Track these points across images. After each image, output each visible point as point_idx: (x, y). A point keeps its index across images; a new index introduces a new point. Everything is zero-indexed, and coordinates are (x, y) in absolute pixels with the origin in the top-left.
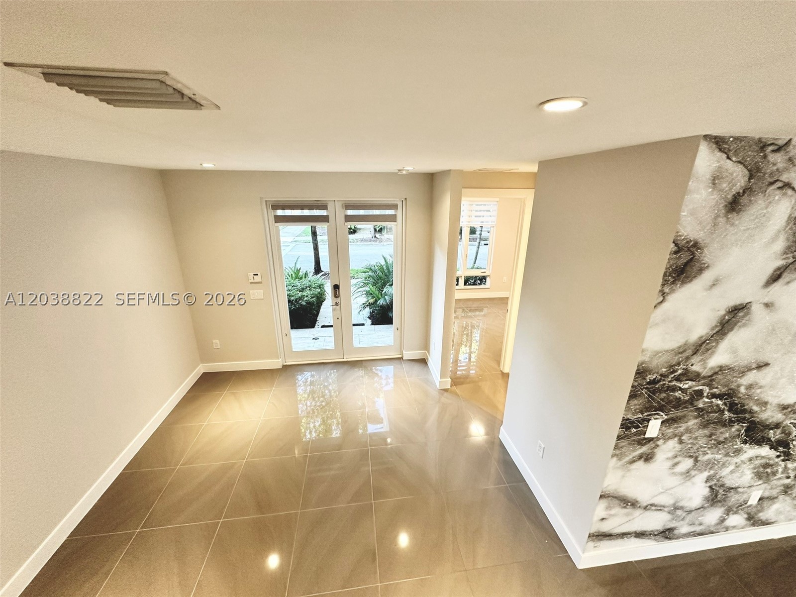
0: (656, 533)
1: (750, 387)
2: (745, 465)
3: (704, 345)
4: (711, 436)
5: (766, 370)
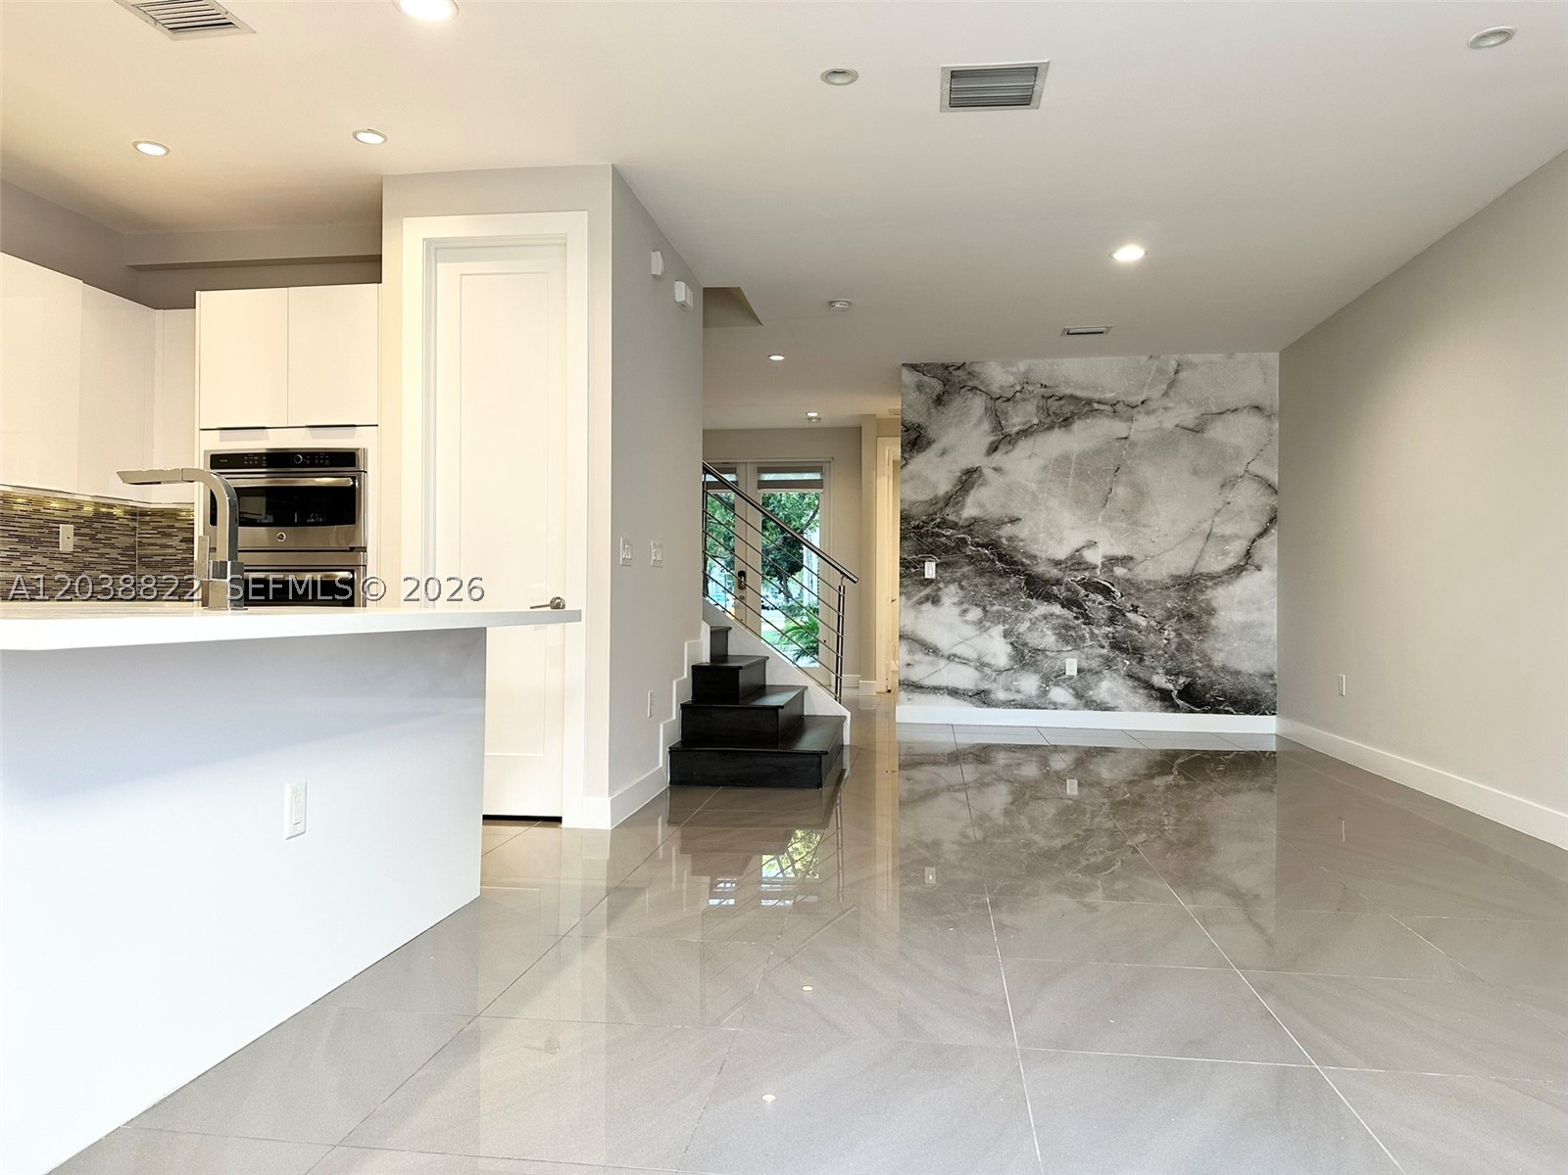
0: (970, 694)
1: (1010, 539)
2: (1041, 624)
3: (952, 499)
4: (991, 585)
5: (1021, 523)
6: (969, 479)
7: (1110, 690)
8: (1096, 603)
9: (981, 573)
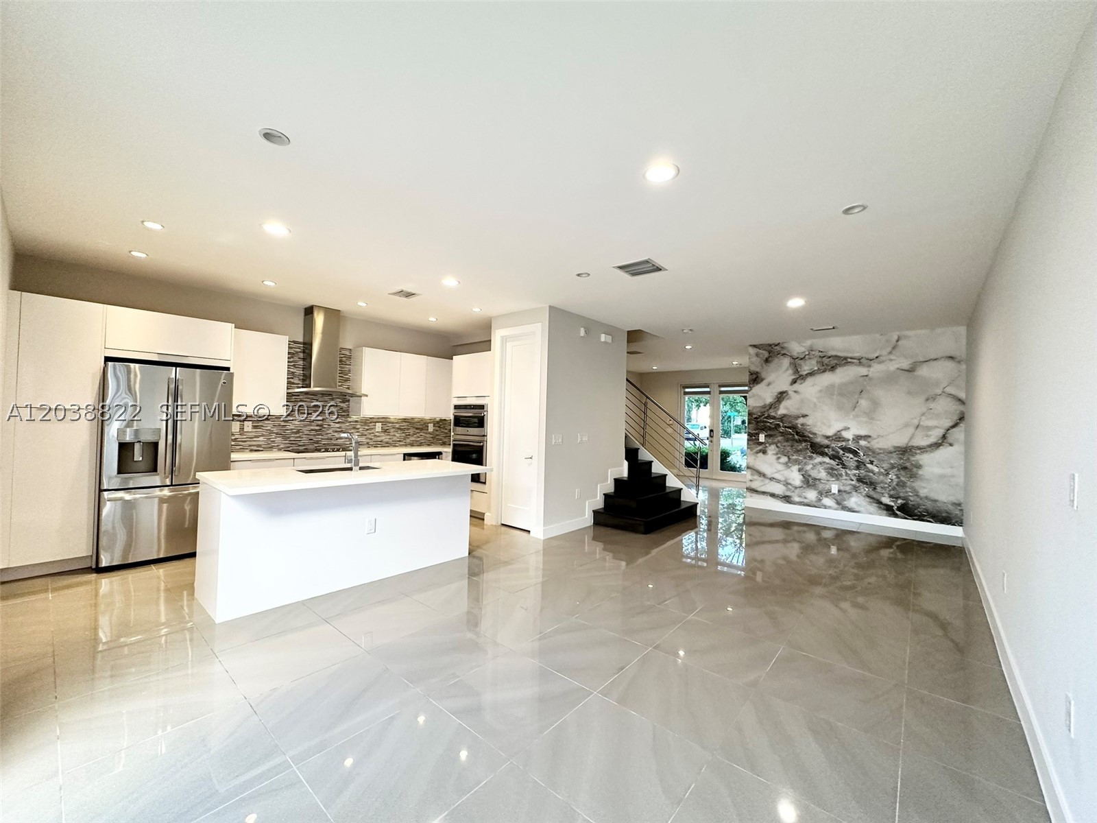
0: (781, 497)
2: (818, 466)
3: (773, 406)
4: (792, 446)
6: (781, 396)
7: (856, 503)
8: (849, 459)
9: (787, 440)
